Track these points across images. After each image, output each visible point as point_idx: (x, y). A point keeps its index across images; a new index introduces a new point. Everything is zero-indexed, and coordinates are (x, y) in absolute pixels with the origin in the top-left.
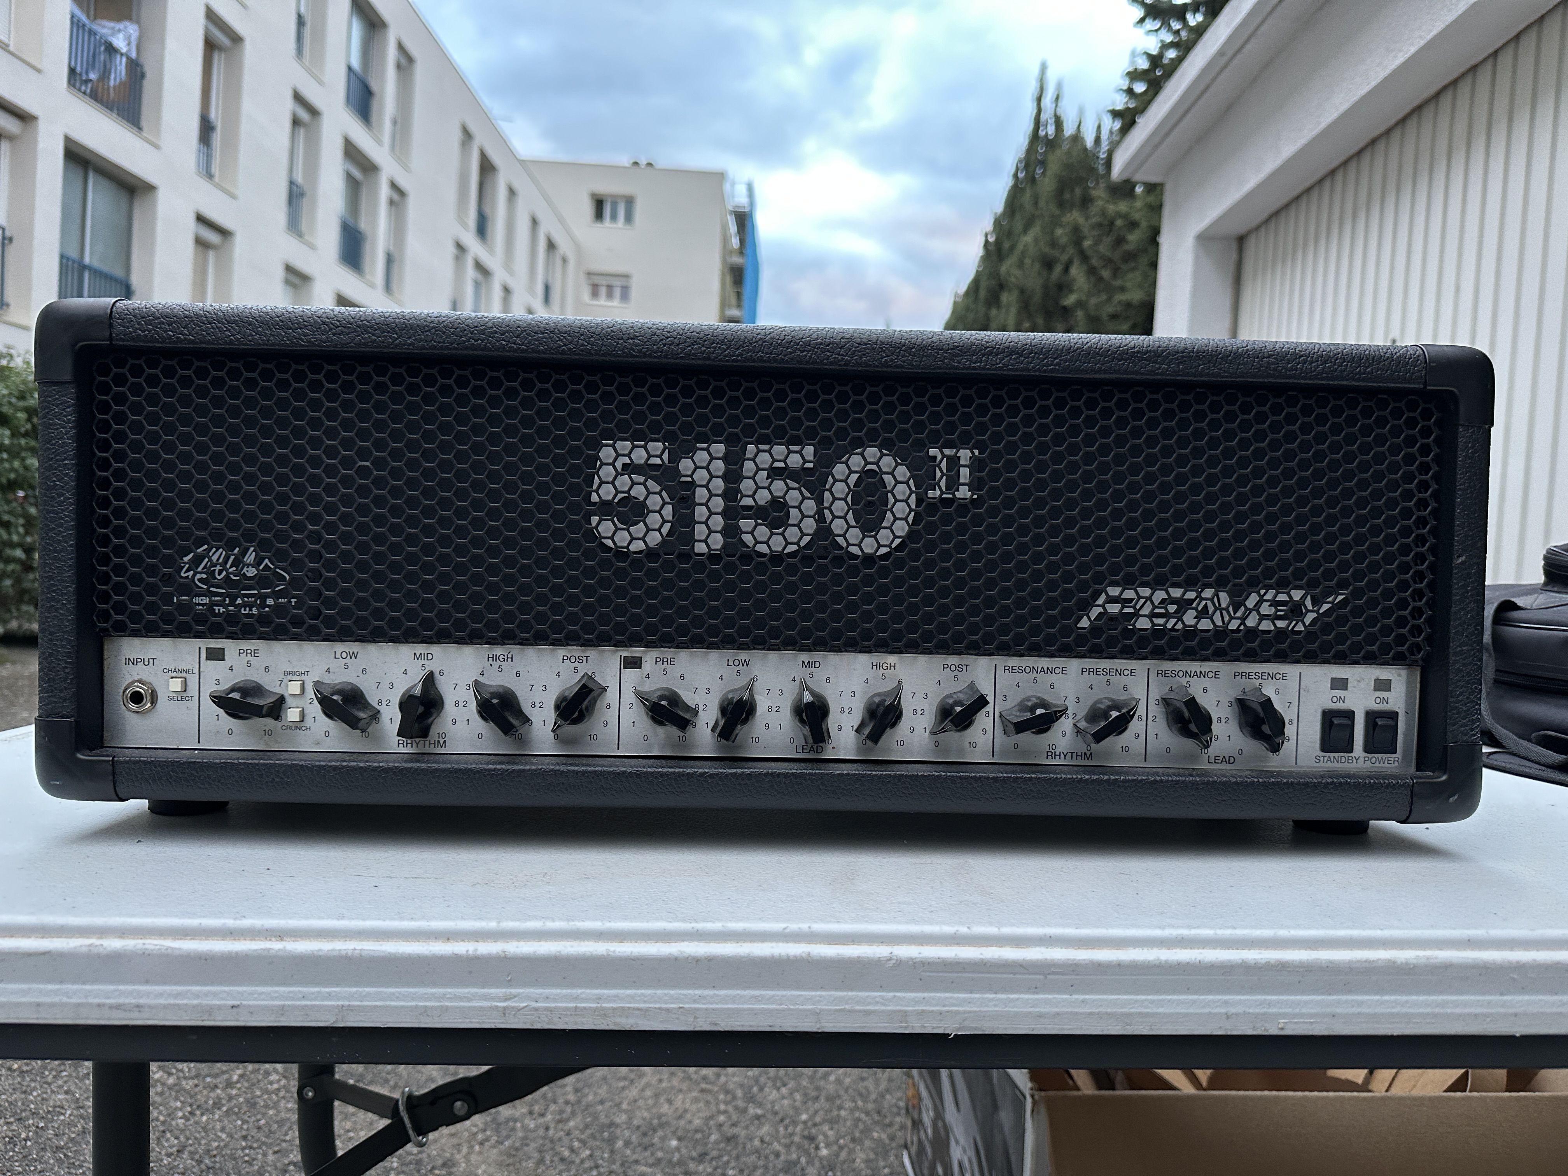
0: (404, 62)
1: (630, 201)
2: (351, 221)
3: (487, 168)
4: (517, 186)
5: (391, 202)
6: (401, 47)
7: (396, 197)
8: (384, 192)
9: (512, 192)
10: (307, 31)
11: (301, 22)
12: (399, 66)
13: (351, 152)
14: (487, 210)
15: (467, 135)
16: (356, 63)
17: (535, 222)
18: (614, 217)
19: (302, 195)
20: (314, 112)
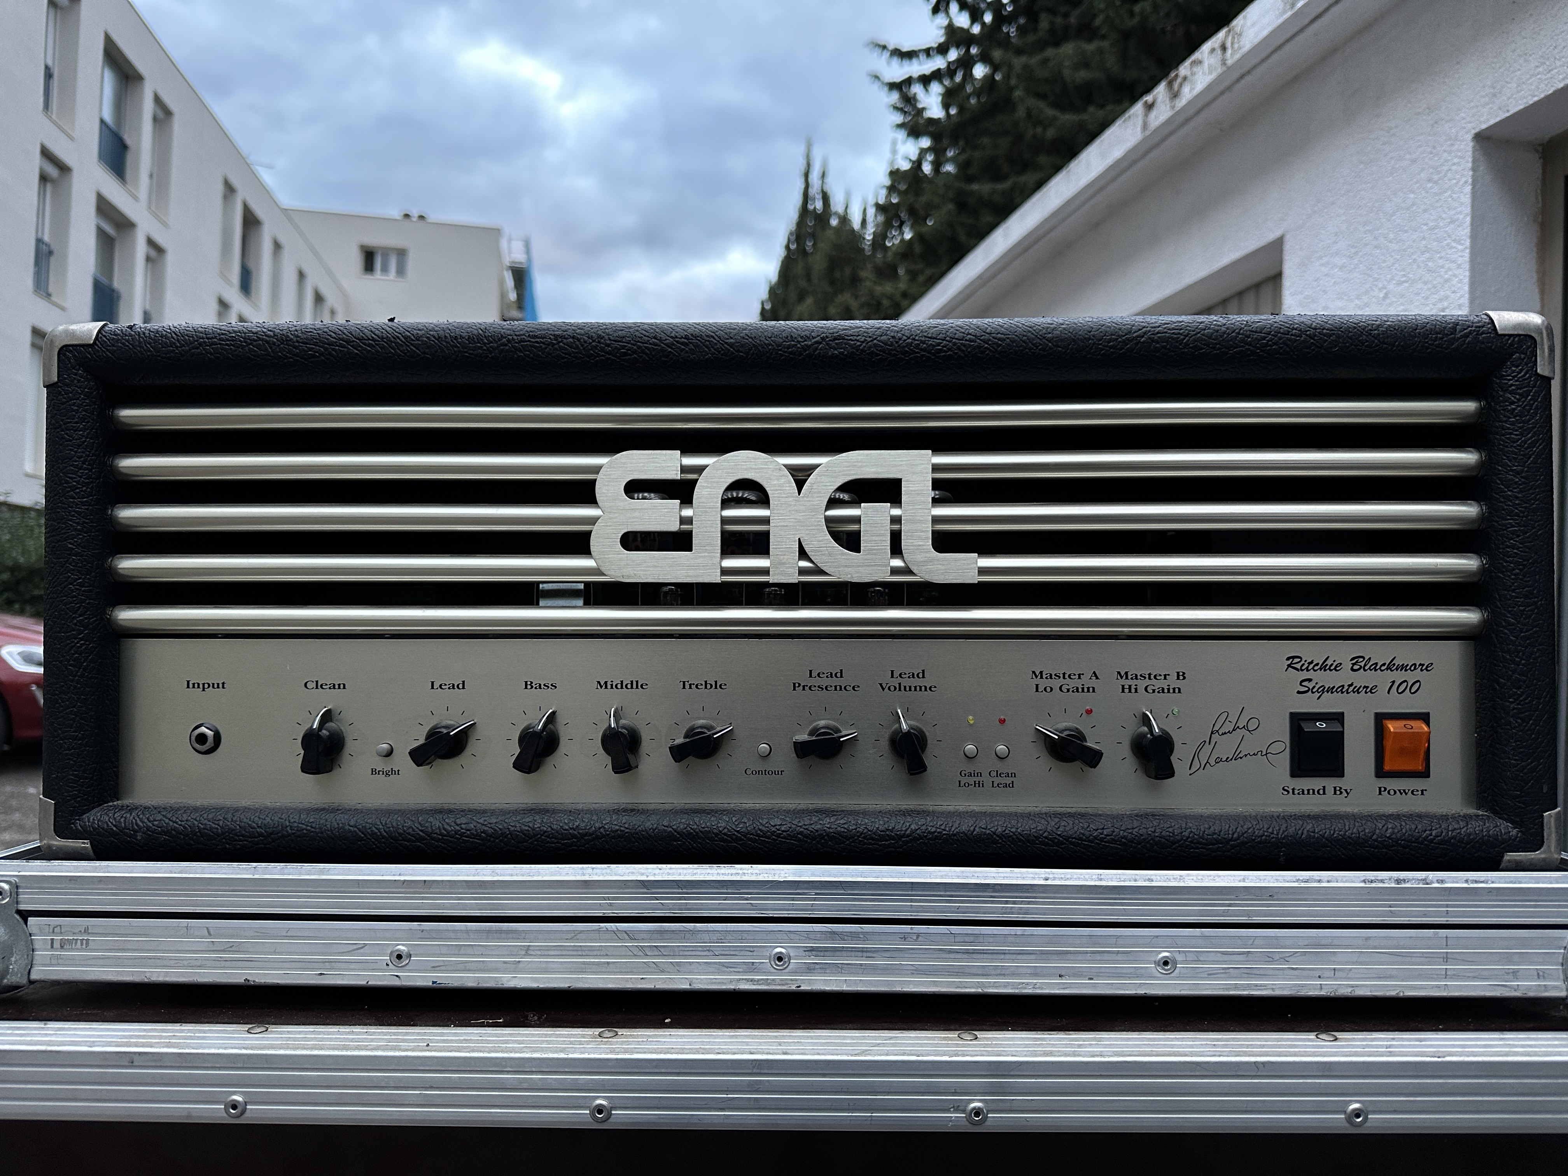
0: (161, 114)
1: (401, 253)
2: (104, 280)
3: (251, 222)
4: (282, 239)
5: (148, 259)
6: (158, 100)
7: (153, 253)
8: (141, 249)
9: (277, 246)
10: (55, 83)
11: (49, 75)
12: (155, 119)
13: (104, 207)
14: (251, 265)
15: (229, 189)
16: (108, 116)
17: (301, 275)
18: (385, 270)
19: (50, 253)
20: (64, 169)
